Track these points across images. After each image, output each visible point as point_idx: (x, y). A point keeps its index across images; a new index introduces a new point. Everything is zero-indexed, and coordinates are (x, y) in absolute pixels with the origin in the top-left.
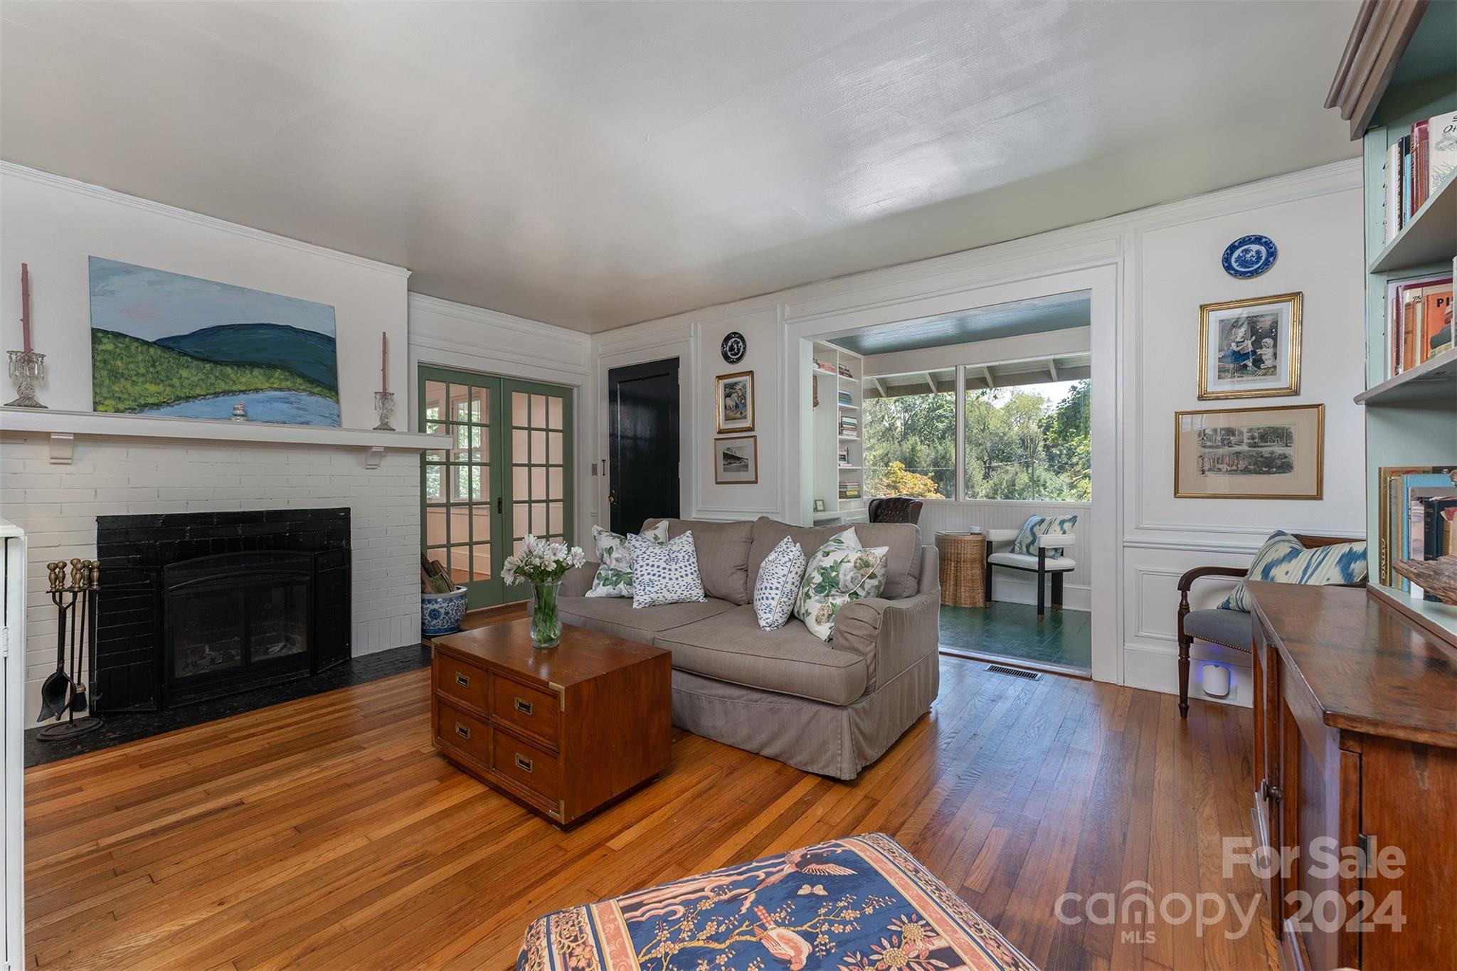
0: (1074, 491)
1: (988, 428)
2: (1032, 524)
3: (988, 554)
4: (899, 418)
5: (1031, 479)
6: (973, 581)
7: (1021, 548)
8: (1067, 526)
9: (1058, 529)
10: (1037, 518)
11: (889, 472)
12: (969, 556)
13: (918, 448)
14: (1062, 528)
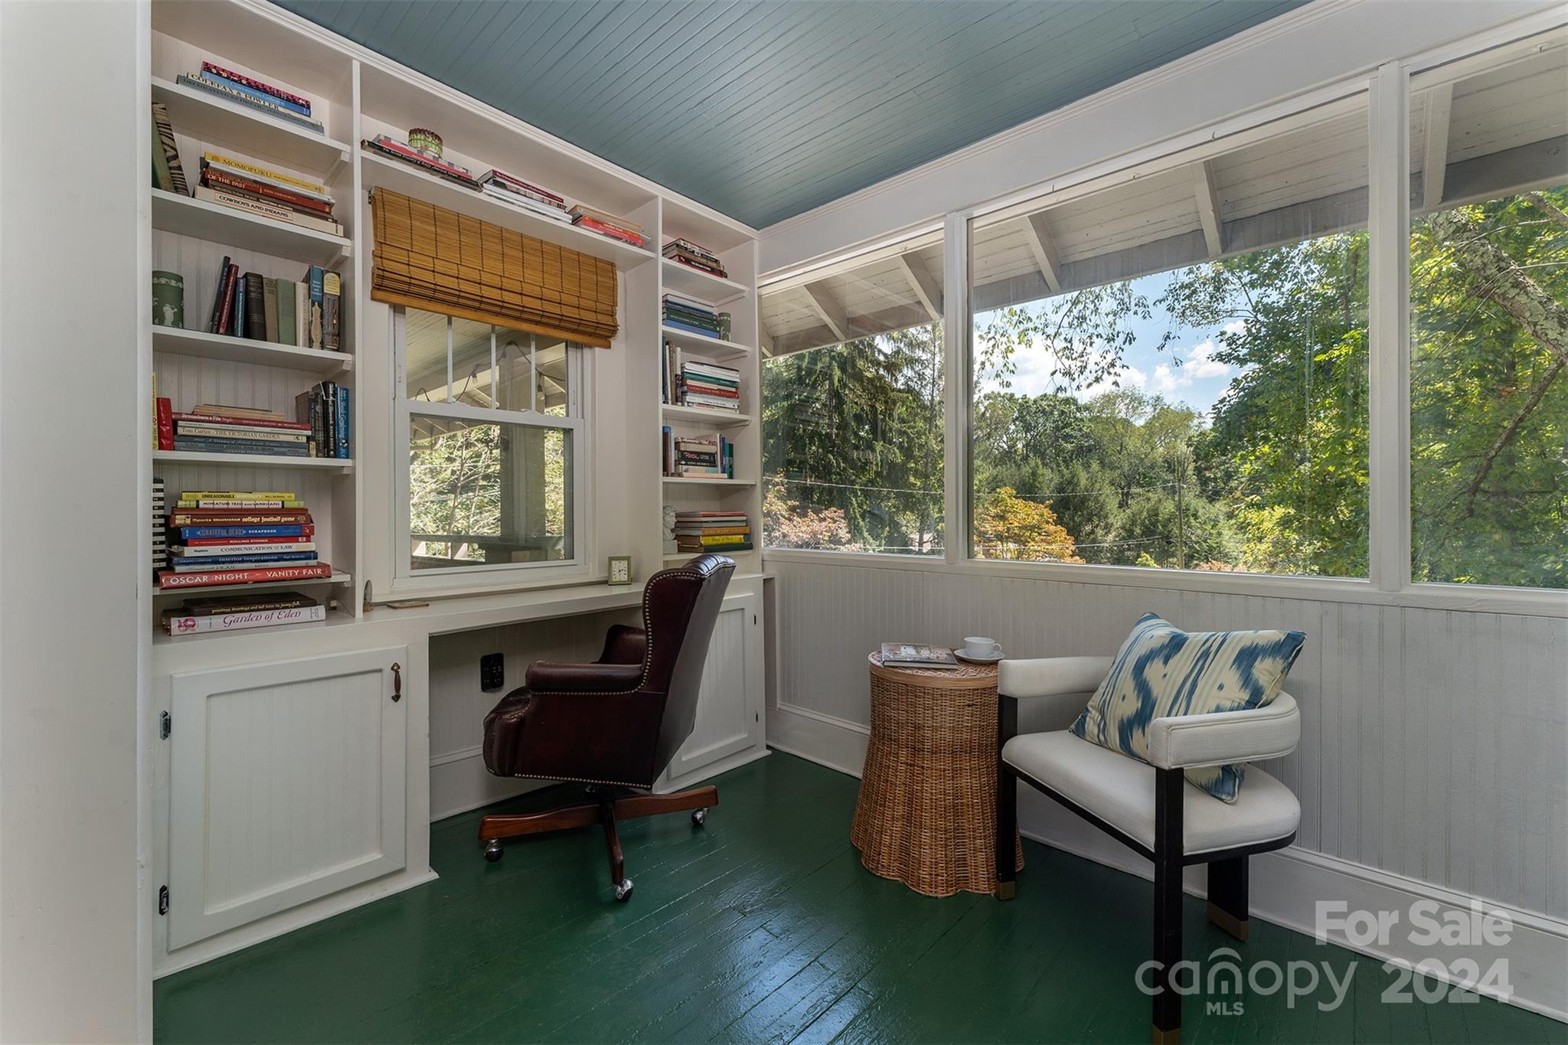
0: (1233, 521)
1: (1126, 449)
2: (1141, 650)
3: (1003, 738)
4: (1020, 439)
5: (1178, 507)
6: (957, 811)
7: (1103, 729)
8: (1265, 670)
9: (1231, 678)
10: (1159, 632)
11: (995, 500)
12: (948, 735)
13: (1040, 472)
14: (1247, 680)
